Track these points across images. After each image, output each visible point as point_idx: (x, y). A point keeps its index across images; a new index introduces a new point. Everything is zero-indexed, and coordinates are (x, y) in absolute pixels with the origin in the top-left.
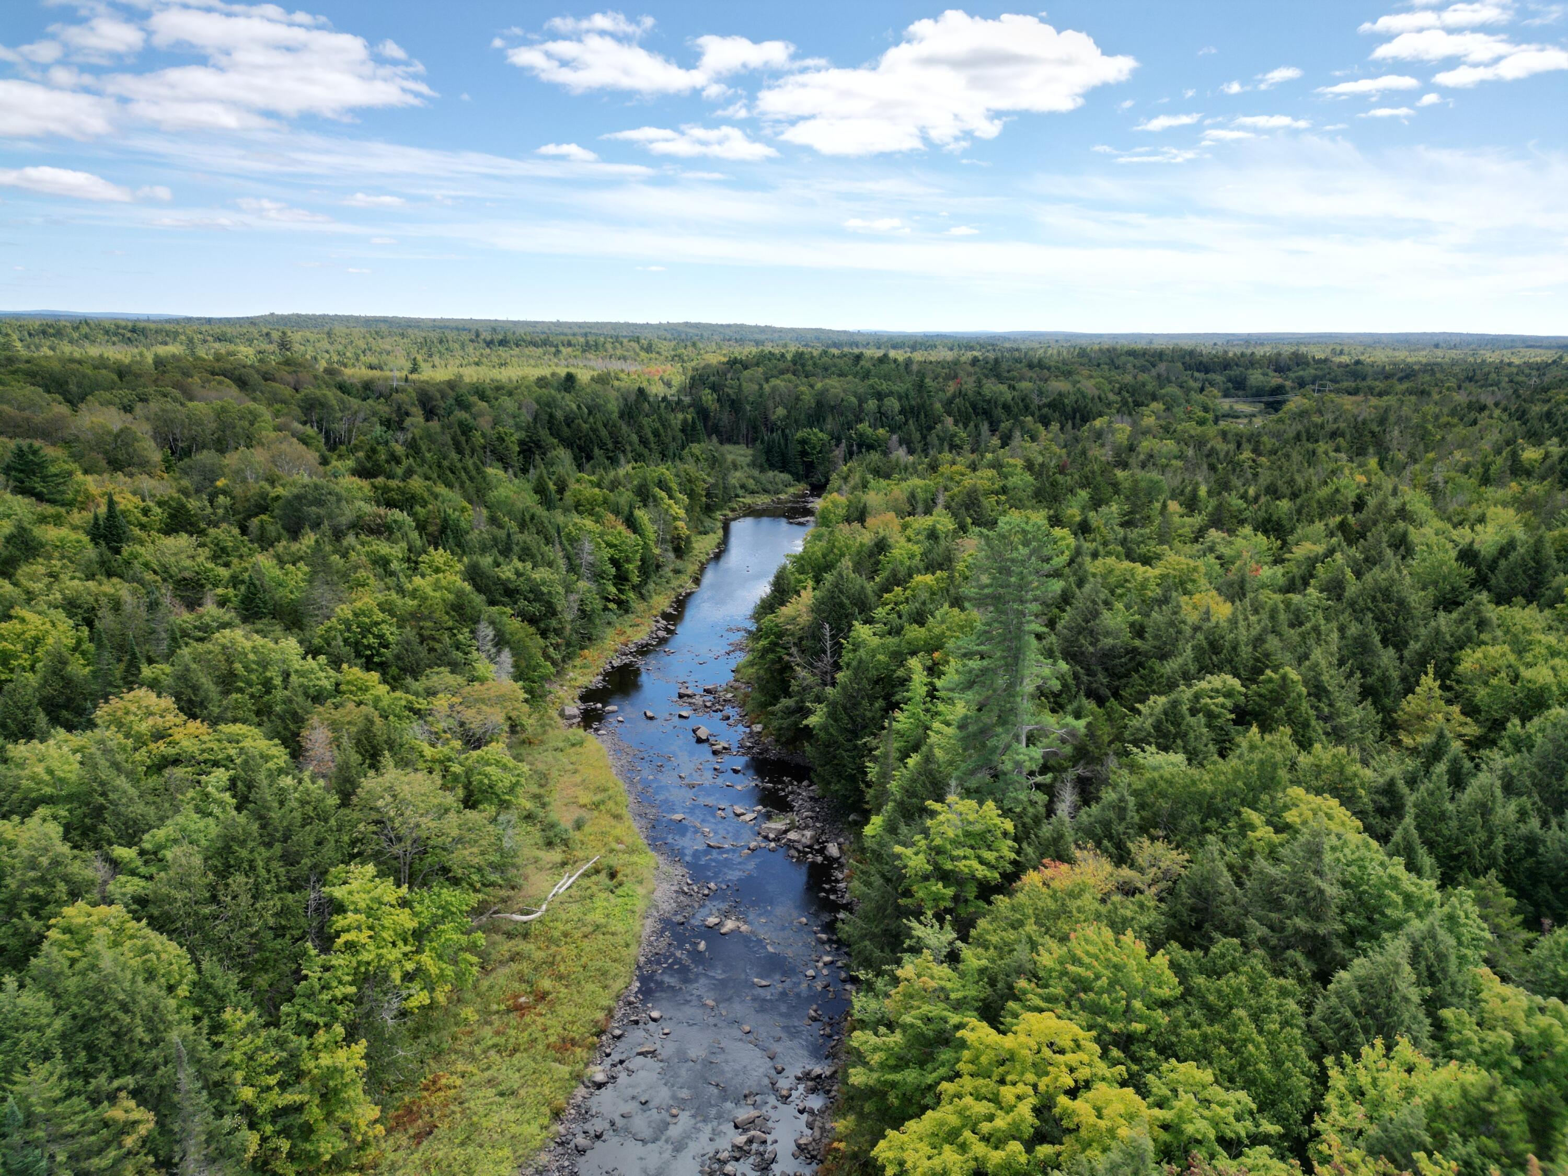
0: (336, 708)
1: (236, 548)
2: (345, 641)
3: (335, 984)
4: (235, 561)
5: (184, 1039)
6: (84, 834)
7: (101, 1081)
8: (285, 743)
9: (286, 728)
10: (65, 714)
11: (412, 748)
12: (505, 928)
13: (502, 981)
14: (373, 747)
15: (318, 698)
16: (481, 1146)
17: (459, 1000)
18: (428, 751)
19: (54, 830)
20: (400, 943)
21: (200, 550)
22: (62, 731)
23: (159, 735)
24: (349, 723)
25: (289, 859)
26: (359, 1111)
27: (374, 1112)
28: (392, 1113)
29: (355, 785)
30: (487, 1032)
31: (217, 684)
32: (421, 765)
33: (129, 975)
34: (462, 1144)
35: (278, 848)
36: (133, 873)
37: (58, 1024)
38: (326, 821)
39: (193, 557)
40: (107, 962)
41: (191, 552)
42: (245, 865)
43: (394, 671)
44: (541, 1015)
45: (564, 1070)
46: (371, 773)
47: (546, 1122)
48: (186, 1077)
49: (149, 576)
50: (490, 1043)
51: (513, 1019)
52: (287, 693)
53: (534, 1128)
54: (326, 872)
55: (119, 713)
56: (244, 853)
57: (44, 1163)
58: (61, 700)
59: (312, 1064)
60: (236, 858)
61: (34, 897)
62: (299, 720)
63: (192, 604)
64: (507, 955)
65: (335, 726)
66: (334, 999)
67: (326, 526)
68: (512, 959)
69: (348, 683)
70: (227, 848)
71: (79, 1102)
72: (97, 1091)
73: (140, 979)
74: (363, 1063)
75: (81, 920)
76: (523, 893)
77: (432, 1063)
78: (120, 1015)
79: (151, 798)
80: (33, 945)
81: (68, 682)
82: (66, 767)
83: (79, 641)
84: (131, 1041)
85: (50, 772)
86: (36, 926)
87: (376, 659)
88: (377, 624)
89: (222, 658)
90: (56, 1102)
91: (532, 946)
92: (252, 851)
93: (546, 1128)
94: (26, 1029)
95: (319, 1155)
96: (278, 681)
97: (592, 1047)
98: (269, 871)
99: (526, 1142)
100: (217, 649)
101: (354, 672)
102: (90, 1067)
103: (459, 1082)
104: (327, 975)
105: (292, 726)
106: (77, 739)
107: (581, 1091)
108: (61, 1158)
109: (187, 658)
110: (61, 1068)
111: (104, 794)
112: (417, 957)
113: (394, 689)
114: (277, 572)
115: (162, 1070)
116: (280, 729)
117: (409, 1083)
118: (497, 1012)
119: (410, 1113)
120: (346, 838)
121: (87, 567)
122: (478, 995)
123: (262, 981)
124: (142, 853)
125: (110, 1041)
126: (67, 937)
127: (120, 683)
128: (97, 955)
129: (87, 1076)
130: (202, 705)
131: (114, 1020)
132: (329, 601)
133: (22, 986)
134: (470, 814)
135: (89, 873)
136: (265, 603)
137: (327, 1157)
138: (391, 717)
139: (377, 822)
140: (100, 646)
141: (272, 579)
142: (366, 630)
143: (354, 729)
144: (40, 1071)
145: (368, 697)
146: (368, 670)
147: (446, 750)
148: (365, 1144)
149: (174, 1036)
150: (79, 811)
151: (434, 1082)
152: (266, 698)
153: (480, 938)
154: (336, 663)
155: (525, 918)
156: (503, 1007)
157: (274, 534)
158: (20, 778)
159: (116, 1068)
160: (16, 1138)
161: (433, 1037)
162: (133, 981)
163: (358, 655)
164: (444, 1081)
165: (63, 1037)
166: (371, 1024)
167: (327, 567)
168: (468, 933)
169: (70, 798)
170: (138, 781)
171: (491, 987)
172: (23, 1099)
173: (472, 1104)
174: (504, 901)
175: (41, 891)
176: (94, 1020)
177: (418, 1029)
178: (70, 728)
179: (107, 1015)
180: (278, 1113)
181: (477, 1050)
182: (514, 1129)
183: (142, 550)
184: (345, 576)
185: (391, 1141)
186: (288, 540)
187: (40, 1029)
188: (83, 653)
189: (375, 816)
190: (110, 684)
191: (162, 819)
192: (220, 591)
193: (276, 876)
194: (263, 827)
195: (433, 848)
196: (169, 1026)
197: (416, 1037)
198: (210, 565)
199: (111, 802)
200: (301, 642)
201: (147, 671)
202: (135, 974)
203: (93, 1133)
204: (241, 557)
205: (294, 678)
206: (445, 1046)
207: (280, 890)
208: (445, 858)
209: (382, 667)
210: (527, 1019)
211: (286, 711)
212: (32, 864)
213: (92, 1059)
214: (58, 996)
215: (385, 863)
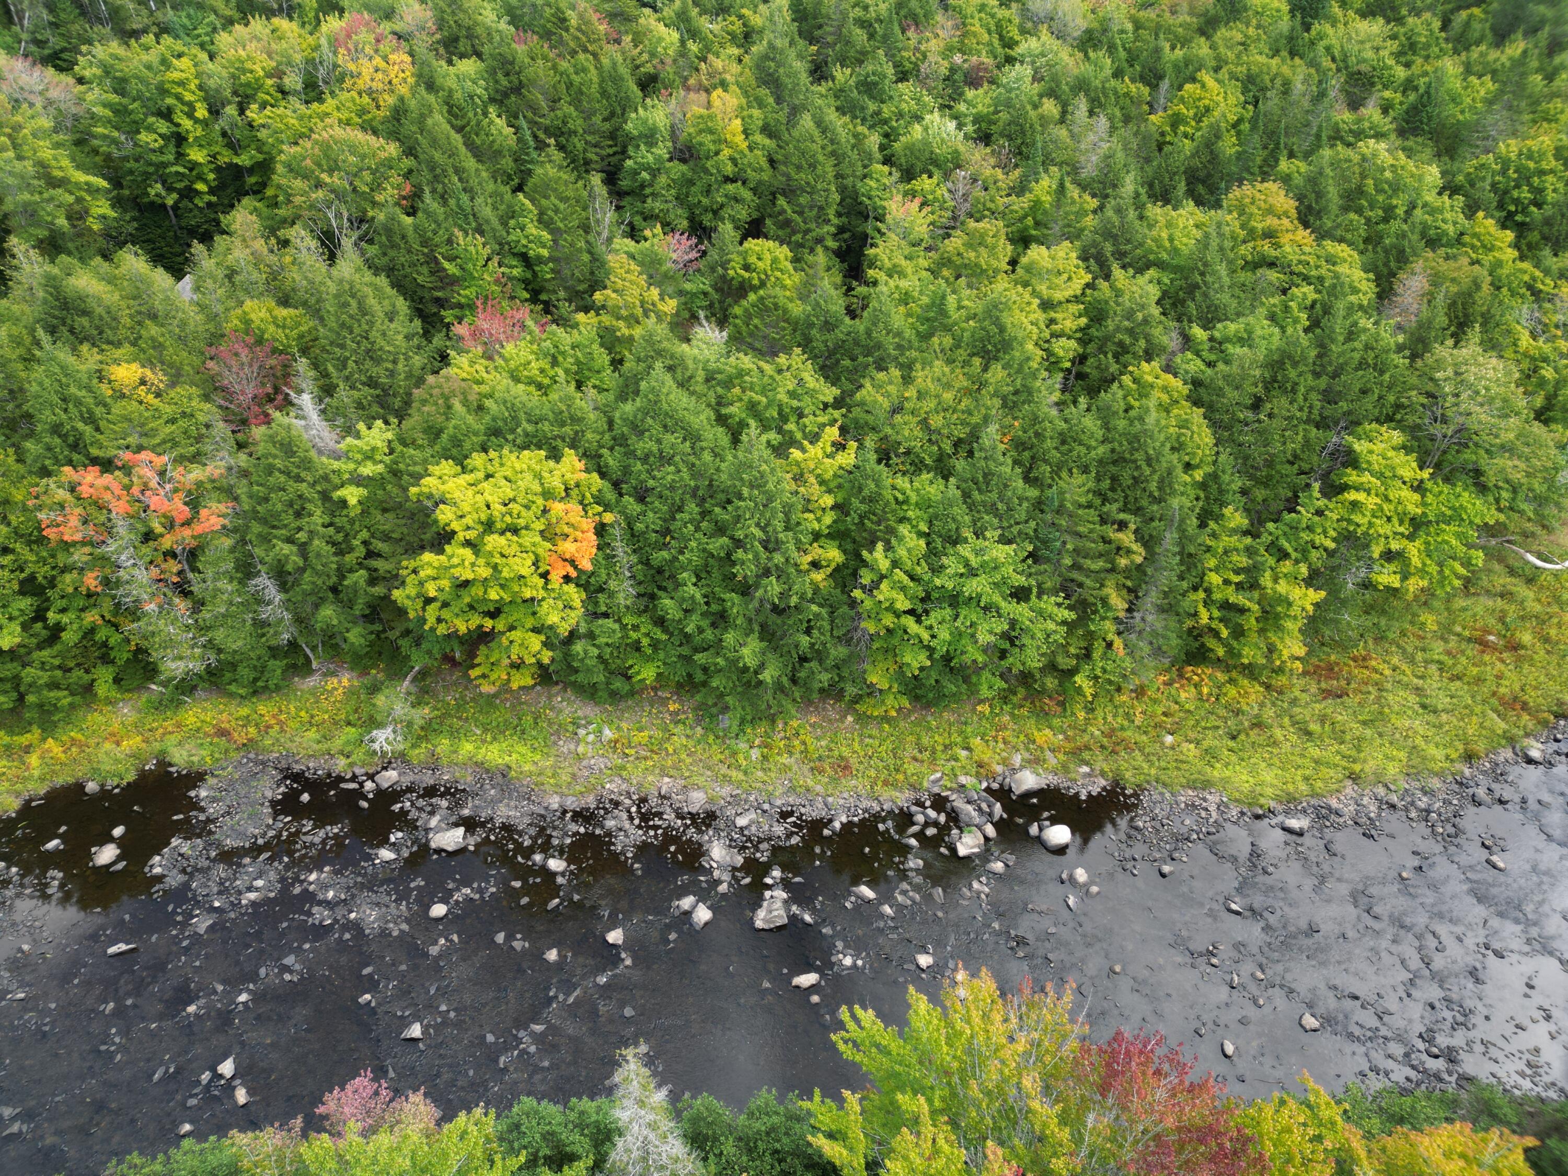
0: (1447, 258)
1: (1427, 46)
2: (1494, 185)
3: (1319, 530)
4: (1419, 61)
5: (1181, 508)
6: (1174, 305)
7: (1112, 508)
8: (1378, 281)
9: (1386, 264)
10: (1201, 189)
11: (1509, 332)
12: (1511, 562)
13: (1479, 609)
14: (1466, 315)
15: (1433, 243)
16: (1381, 735)
17: (1425, 603)
18: (1525, 340)
19: (1154, 292)
20: (1395, 520)
21: (1389, 43)
22: (1192, 203)
23: (1269, 234)
24: (1453, 280)
25: (1329, 396)
26: (1288, 641)
27: (1300, 651)
28: (1314, 660)
29: (1427, 348)
30: (1438, 647)
31: (1341, 197)
32: (1509, 353)
33: (1162, 437)
34: (1364, 723)
35: (1323, 382)
36: (1198, 354)
37: (1101, 450)
38: (1382, 373)
39: (1377, 49)
40: (1152, 418)
41: (1378, 42)
42: (1289, 386)
43: (1534, 236)
44: (1502, 661)
45: (1500, 726)
46: (1450, 342)
47: (1454, 756)
48: (1170, 538)
49: (1326, 63)
50: (1436, 657)
51: (1472, 650)
52: (1405, 227)
53: (1439, 754)
54: (1358, 423)
55: (1247, 200)
56: (1292, 374)
57: (1058, 544)
58: (1202, 174)
59: (1269, 584)
60: (1284, 376)
61: (1121, 344)
62: (1402, 258)
63: (1355, 104)
64: (1499, 589)
65: (1436, 280)
66: (1312, 543)
67: (1544, 35)
68: (1502, 596)
69: (1476, 235)
70: (1281, 363)
71: (1092, 514)
72: (1107, 514)
73: (1168, 445)
74: (1310, 608)
75: (1150, 379)
76: (1552, 538)
77: (1370, 642)
78: (1143, 465)
79: (1237, 291)
80: (1108, 381)
81: (1214, 157)
82: (1185, 240)
83: (1240, 121)
84: (1144, 490)
85: (1171, 239)
86: (1114, 368)
87: (1519, 218)
88: (1542, 173)
89: (1357, 169)
90: (1080, 506)
91: (1531, 595)
92: (1300, 375)
93: (1452, 761)
94: (1081, 443)
95: (1240, 655)
96: (1400, 211)
97: (1544, 723)
98: (1306, 400)
99: (1424, 758)
100: (1356, 158)
101: (1486, 224)
102: (1110, 494)
103: (1387, 672)
104: (1316, 518)
105: (1392, 264)
106: (1200, 215)
107: (1508, 754)
108: (1070, 546)
109: (1325, 162)
110: (1091, 485)
111: (1202, 274)
112: (1406, 542)
113: (1522, 258)
114: (1458, 85)
115: (1156, 524)
116: (1380, 263)
117: (1342, 646)
118: (1459, 635)
119: (1330, 670)
120: (1391, 398)
121: (1276, 41)
122: (1447, 609)
123: (1260, 494)
124: (1211, 339)
125: (1130, 482)
126: (1134, 386)
127: (1256, 170)
128: (1147, 410)
129: (1105, 500)
130: (1319, 215)
131: (1138, 468)
132: (1500, 132)
133: (1088, 410)
134: (1537, 428)
135: (1165, 340)
136: (1430, 119)
137: (1246, 661)
138: (1504, 290)
139: (1430, 395)
140: (1254, 128)
141: (1448, 92)
142: (1524, 177)
143: (1454, 289)
144: (1079, 478)
145: (1487, 259)
146: (1504, 227)
147: (1547, 348)
148: (1280, 671)
149: (1175, 502)
150: (1178, 283)
151: (1364, 659)
152: (1381, 226)
153: (1479, 558)
154: (1470, 210)
155: (1539, 563)
156: (1467, 633)
157: (1477, 35)
158: (1145, 236)
159: (1125, 504)
160: (1049, 517)
161: (1383, 622)
162: (1163, 445)
163: (1501, 206)
164: (1373, 663)
165: (1101, 462)
166: (1332, 578)
167: (1520, 88)
168: (1470, 546)
169: (1176, 269)
170: (1234, 271)
171: (1464, 609)
172: (1061, 493)
173: (1390, 697)
174: (1525, 535)
175: (1128, 340)
176: (1125, 460)
177: (1372, 607)
178: (1199, 203)
179: (1135, 461)
180: (1226, 606)
181: (1419, 656)
182: (1419, 741)
183: (1329, 30)
184: (1535, 103)
185: (1302, 682)
186: (1490, 45)
187: (1089, 448)
188: (1238, 134)
189: (1430, 387)
190: (1248, 170)
191: (1238, 315)
192: (1387, 94)
193: (1311, 407)
194: (1320, 356)
195: (1476, 445)
196: (1173, 493)
197: (1367, 613)
198: (1390, 62)
199: (1205, 283)
200: (1444, 174)
201: (1284, 165)
202: (1167, 438)
203: (1094, 541)
204: (1427, 58)
205: (1418, 212)
206: (1391, 635)
207: (1308, 421)
208: (1484, 461)
209: (1521, 229)
210: (1487, 658)
211: (1394, 246)
212: (1130, 315)
213: (1112, 489)
214: (1108, 429)
215: (1418, 439)
